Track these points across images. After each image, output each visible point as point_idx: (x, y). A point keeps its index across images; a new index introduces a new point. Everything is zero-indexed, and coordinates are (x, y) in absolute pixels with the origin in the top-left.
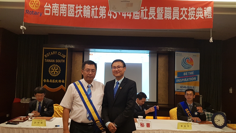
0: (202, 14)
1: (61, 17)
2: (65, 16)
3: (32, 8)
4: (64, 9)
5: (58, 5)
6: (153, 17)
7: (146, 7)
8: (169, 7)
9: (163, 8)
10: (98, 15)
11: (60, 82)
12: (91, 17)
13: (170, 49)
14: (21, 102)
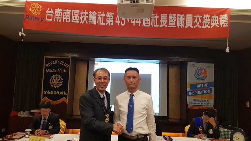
0: (217, 22)
1: (64, 23)
2: (69, 22)
3: (32, 13)
4: (68, 14)
5: (62, 10)
6: (165, 24)
7: (157, 14)
8: (182, 15)
9: (175, 15)
10: (105, 22)
11: (62, 94)
12: (97, 24)
13: (182, 59)
14: (19, 115)
